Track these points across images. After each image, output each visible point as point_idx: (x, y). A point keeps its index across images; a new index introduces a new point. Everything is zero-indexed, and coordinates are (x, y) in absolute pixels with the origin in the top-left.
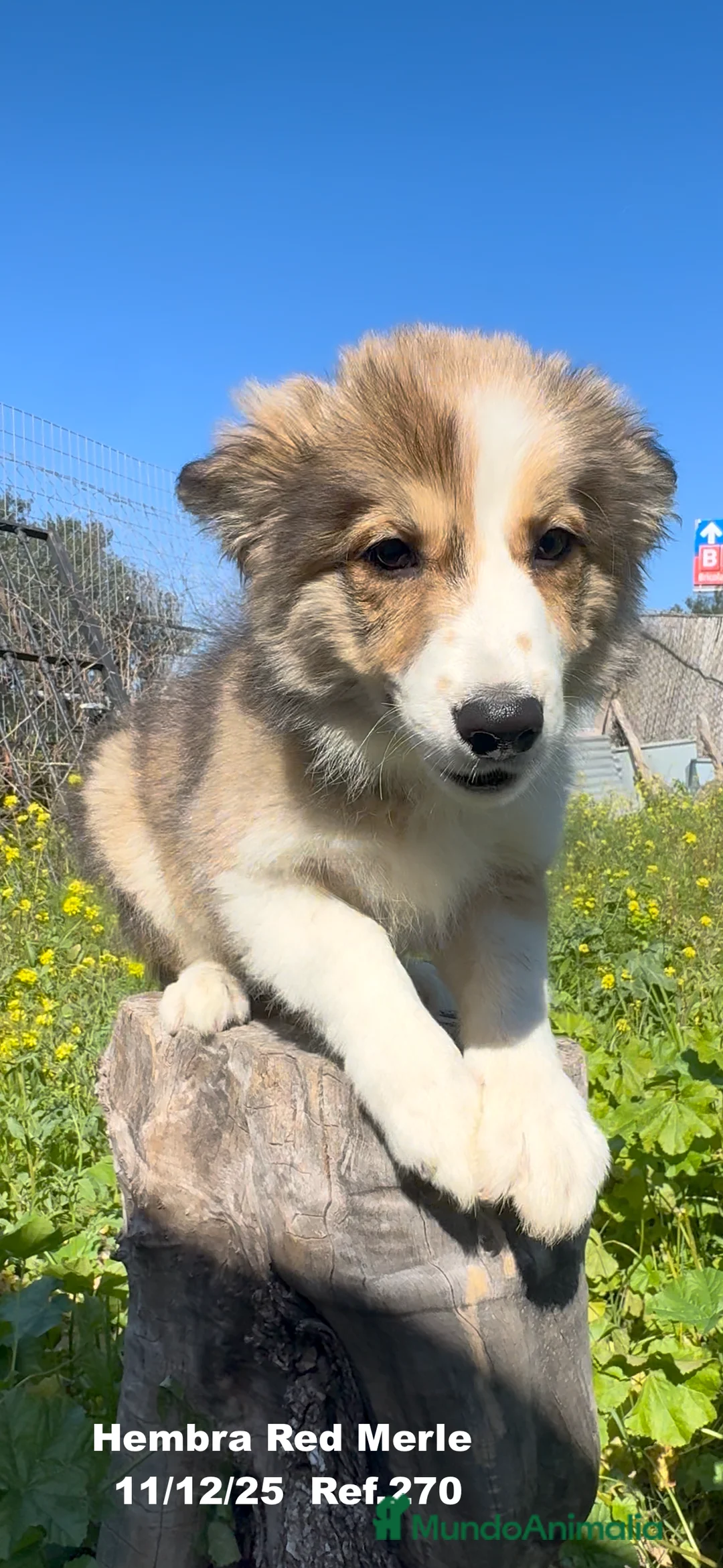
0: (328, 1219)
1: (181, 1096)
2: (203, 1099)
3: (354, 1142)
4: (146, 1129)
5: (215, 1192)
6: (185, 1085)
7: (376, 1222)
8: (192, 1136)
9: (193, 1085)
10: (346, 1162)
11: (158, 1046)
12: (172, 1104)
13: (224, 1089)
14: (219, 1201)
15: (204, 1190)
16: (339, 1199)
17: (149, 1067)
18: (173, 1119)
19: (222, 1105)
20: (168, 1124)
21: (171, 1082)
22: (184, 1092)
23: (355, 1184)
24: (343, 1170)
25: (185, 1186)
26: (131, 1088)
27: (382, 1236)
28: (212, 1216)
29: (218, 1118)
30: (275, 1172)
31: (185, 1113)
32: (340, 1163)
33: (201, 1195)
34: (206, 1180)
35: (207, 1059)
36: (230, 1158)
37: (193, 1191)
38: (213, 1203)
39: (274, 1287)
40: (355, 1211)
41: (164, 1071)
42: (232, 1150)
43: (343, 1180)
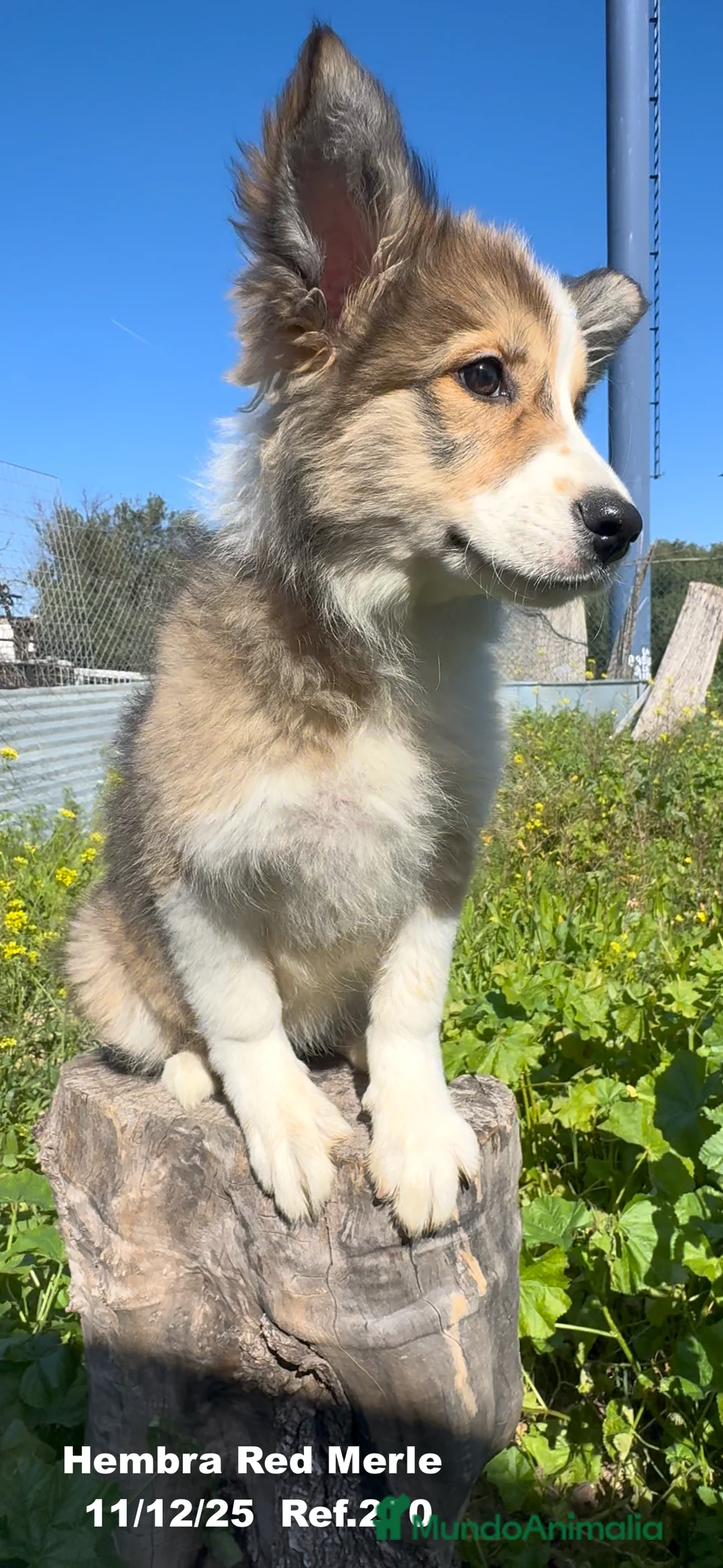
0: (330, 1279)
1: (153, 1173)
2: (176, 1173)
3: (353, 1215)
4: (116, 1204)
5: (191, 1251)
6: (156, 1163)
7: (375, 1276)
8: (167, 1206)
9: (165, 1162)
10: (347, 1231)
11: (123, 1129)
12: (145, 1180)
13: (198, 1163)
14: (194, 1257)
15: (179, 1251)
16: (340, 1262)
17: (113, 1147)
18: (146, 1194)
19: (197, 1178)
20: (143, 1200)
21: (141, 1160)
22: (156, 1170)
23: (356, 1248)
24: (343, 1238)
25: (162, 1250)
26: (89, 1164)
27: (380, 1286)
28: (187, 1271)
29: (193, 1188)
30: (268, 1238)
31: (158, 1188)
32: (341, 1233)
33: (177, 1255)
34: (182, 1241)
35: (179, 1138)
36: (207, 1222)
37: (169, 1253)
38: (188, 1260)
39: (271, 1335)
40: (355, 1270)
41: (130, 1150)
42: (209, 1215)
43: (344, 1246)
